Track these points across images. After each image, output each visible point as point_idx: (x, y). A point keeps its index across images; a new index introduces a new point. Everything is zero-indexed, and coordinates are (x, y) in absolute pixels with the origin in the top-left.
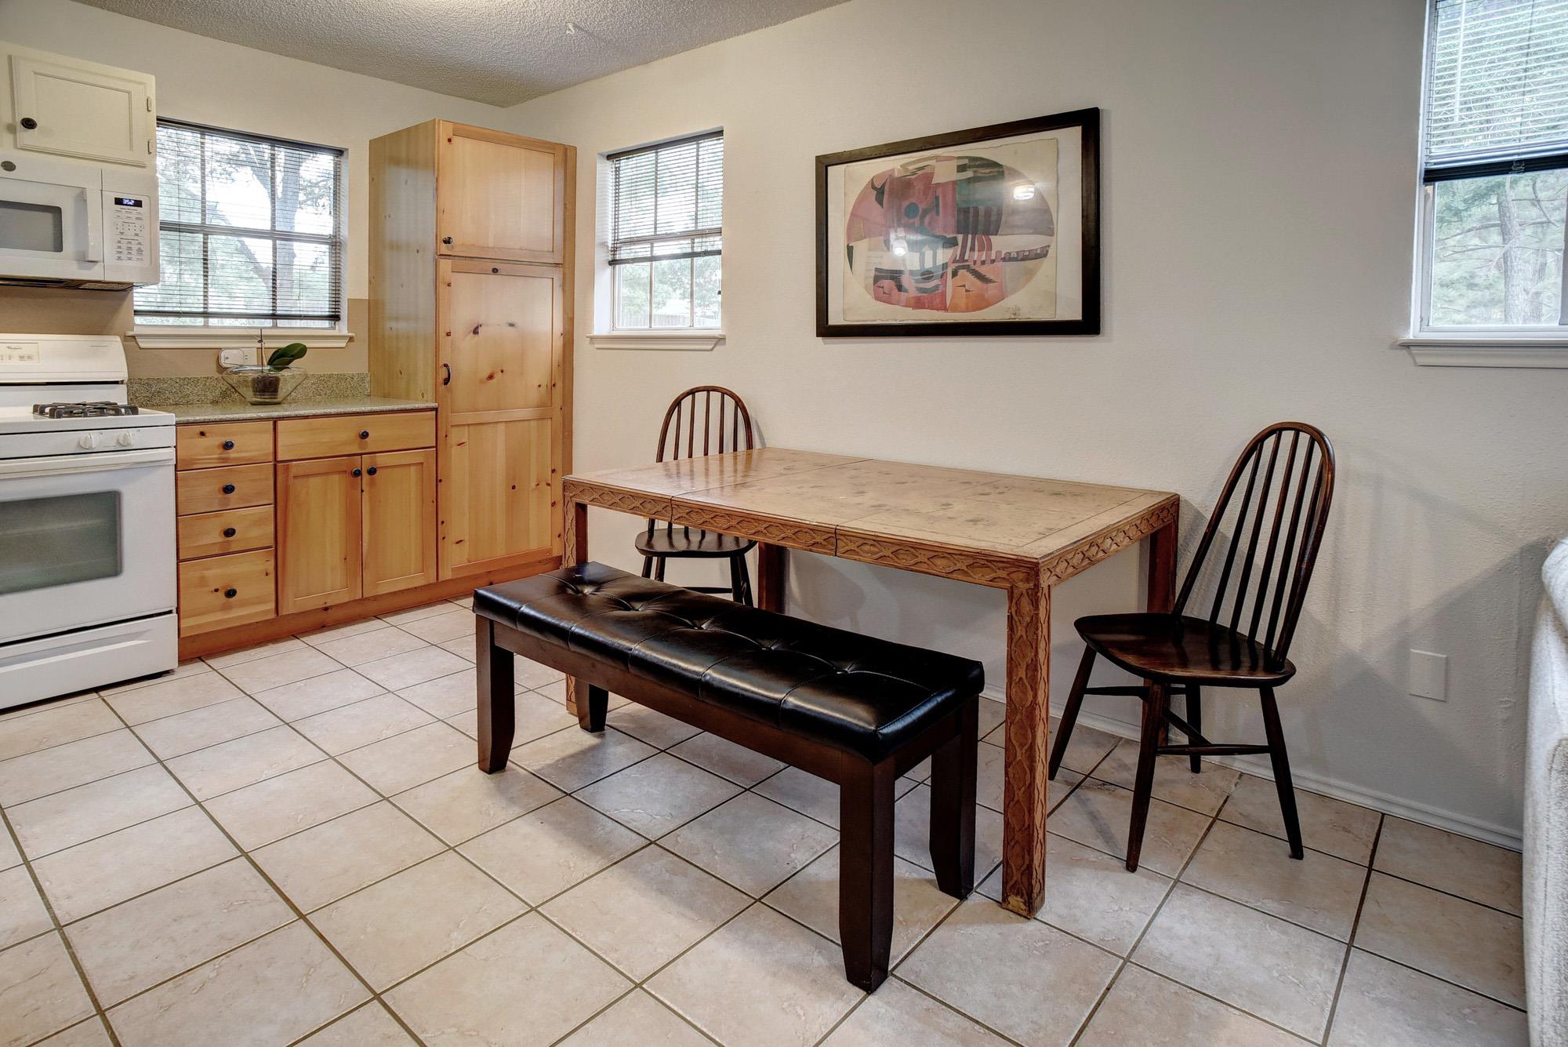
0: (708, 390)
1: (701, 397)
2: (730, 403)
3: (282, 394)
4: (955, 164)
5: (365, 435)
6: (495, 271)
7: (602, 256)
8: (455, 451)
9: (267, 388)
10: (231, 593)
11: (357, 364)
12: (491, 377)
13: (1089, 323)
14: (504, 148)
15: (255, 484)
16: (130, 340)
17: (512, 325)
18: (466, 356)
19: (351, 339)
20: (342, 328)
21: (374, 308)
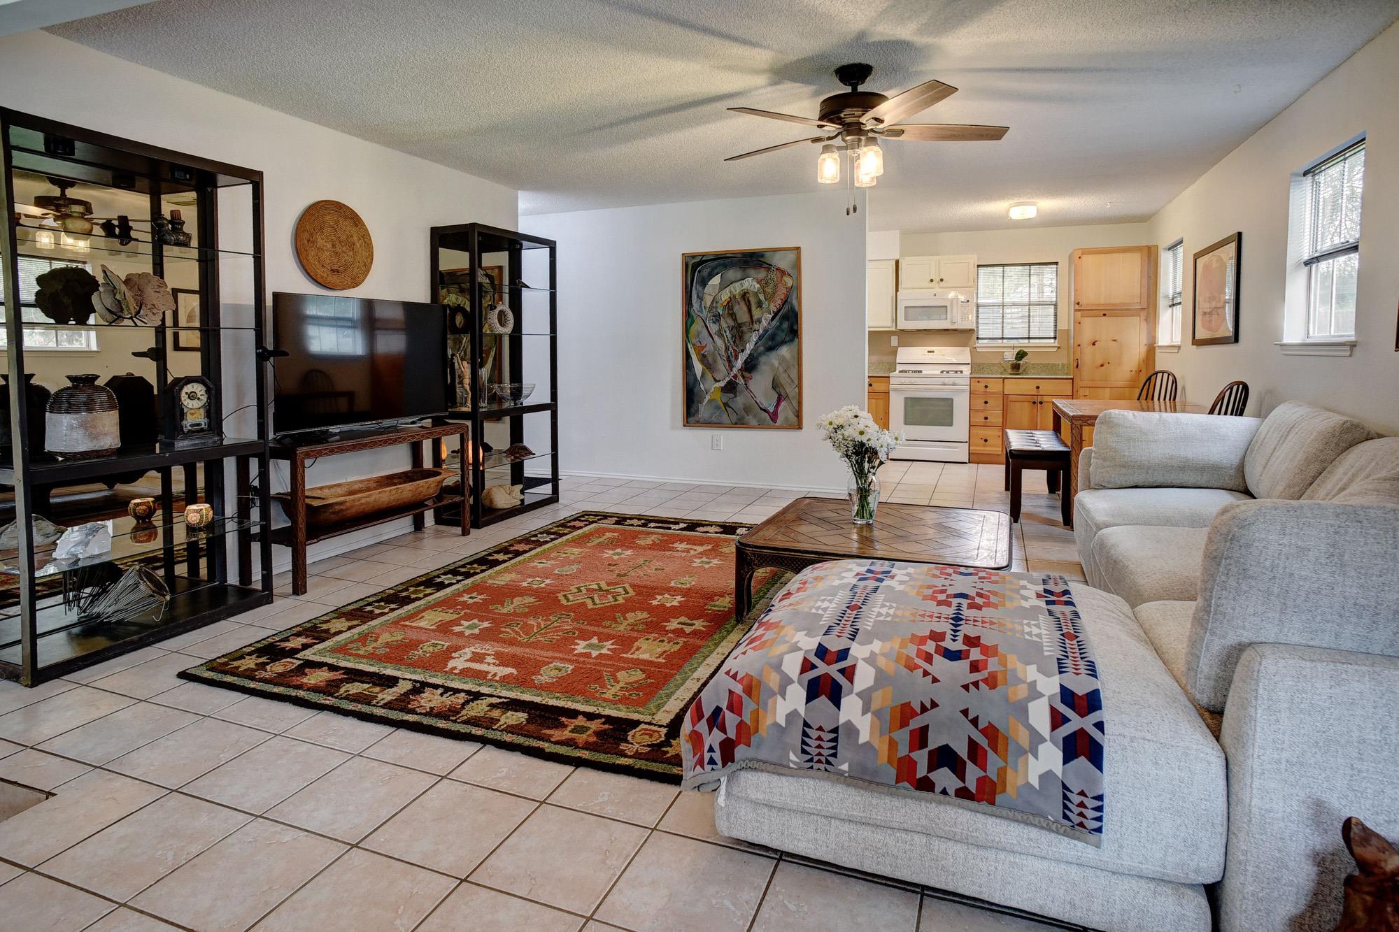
0: (1163, 372)
3: (1021, 370)
5: (1039, 388)
6: (1104, 315)
9: (1016, 367)
10: (986, 440)
12: (1102, 366)
13: (1236, 338)
14: (1108, 255)
15: (995, 403)
16: (974, 351)
17: (1115, 341)
18: (1088, 355)
19: (1059, 348)
20: (1059, 343)
21: (1069, 332)
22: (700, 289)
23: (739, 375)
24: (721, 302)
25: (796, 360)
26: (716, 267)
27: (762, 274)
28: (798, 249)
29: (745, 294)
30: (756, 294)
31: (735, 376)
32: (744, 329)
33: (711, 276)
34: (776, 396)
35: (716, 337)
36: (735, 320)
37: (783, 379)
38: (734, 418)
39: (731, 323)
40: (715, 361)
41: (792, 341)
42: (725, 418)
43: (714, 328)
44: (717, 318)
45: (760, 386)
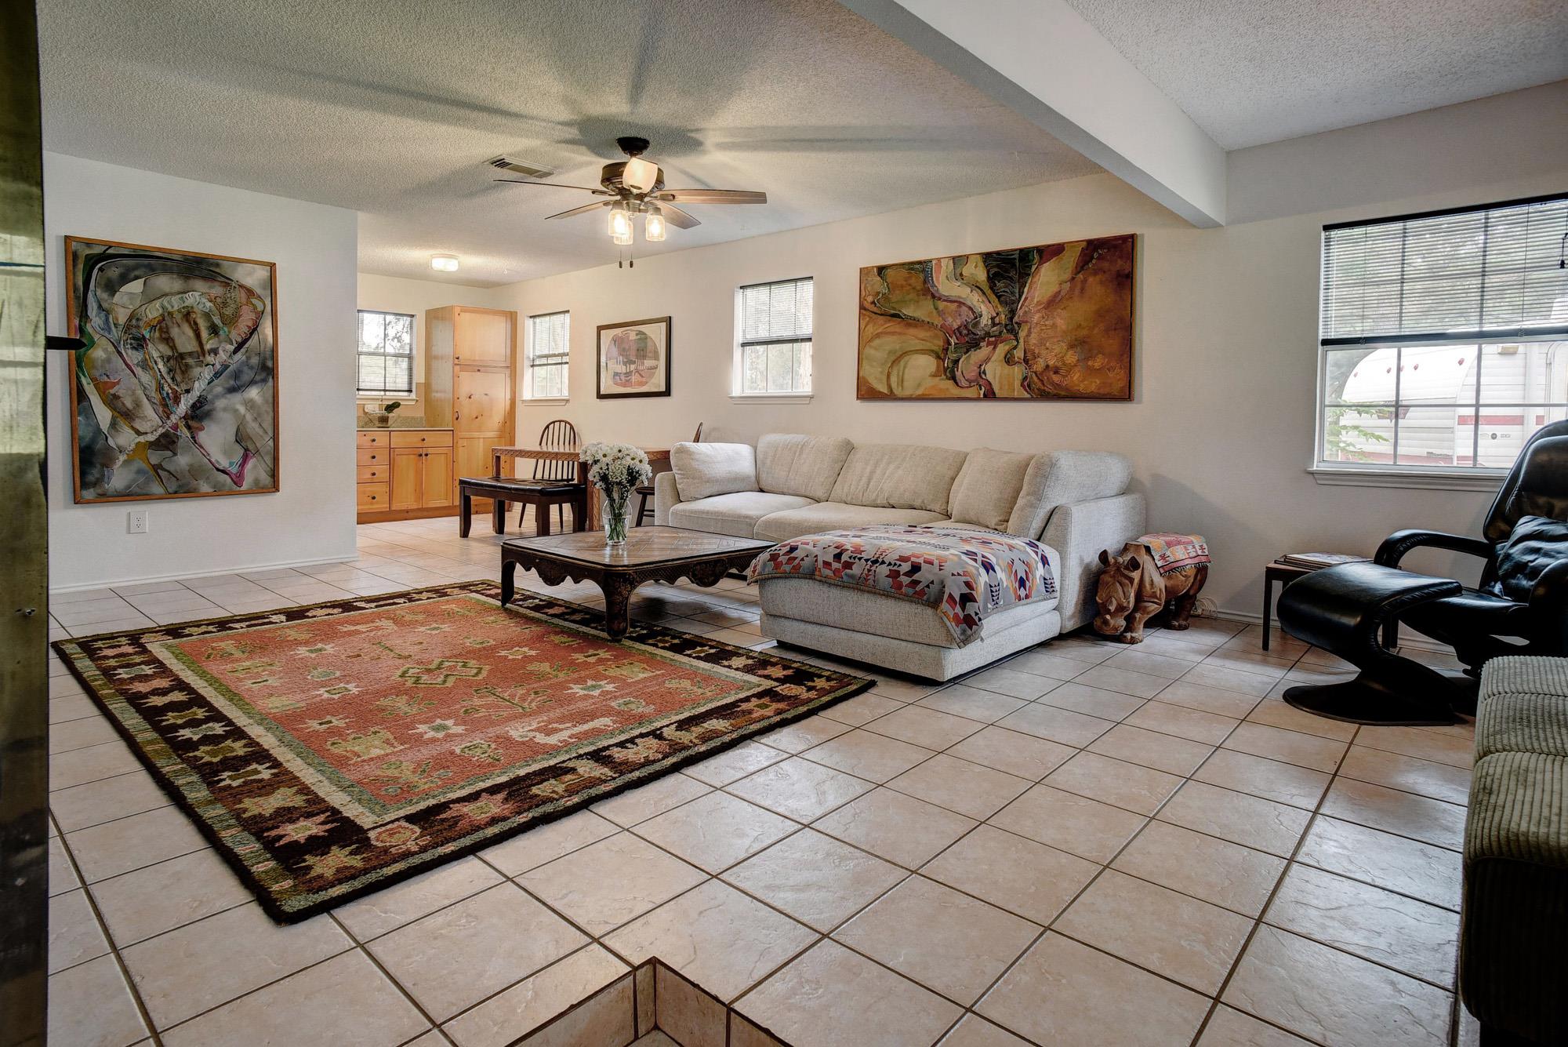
0: (560, 421)
1: (557, 424)
2: (568, 426)
3: (390, 422)
4: (635, 333)
5: (424, 440)
6: (479, 370)
7: (527, 363)
8: (461, 449)
9: (384, 420)
10: (374, 498)
11: (420, 413)
12: (477, 417)
13: (667, 393)
15: (382, 457)
17: (486, 395)
18: (466, 409)
19: (417, 401)
20: (413, 396)
21: (427, 386)
22: (105, 296)
23: (182, 424)
24: (145, 319)
25: (271, 405)
26: (136, 268)
27: (217, 290)
28: (272, 266)
29: (188, 313)
30: (207, 316)
31: (176, 427)
32: (190, 361)
33: (125, 279)
34: (242, 451)
35: (138, 371)
36: (173, 348)
37: (252, 427)
38: (173, 486)
39: (166, 351)
40: (138, 404)
41: (264, 381)
42: (157, 489)
43: (134, 357)
44: (140, 343)
45: (216, 440)
